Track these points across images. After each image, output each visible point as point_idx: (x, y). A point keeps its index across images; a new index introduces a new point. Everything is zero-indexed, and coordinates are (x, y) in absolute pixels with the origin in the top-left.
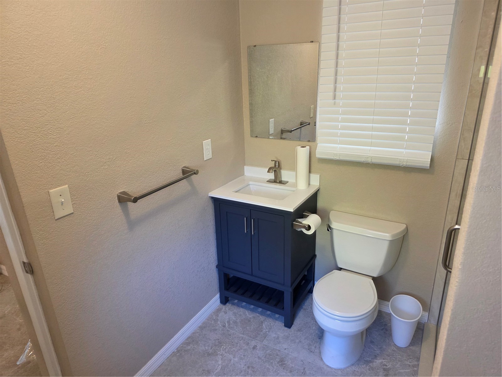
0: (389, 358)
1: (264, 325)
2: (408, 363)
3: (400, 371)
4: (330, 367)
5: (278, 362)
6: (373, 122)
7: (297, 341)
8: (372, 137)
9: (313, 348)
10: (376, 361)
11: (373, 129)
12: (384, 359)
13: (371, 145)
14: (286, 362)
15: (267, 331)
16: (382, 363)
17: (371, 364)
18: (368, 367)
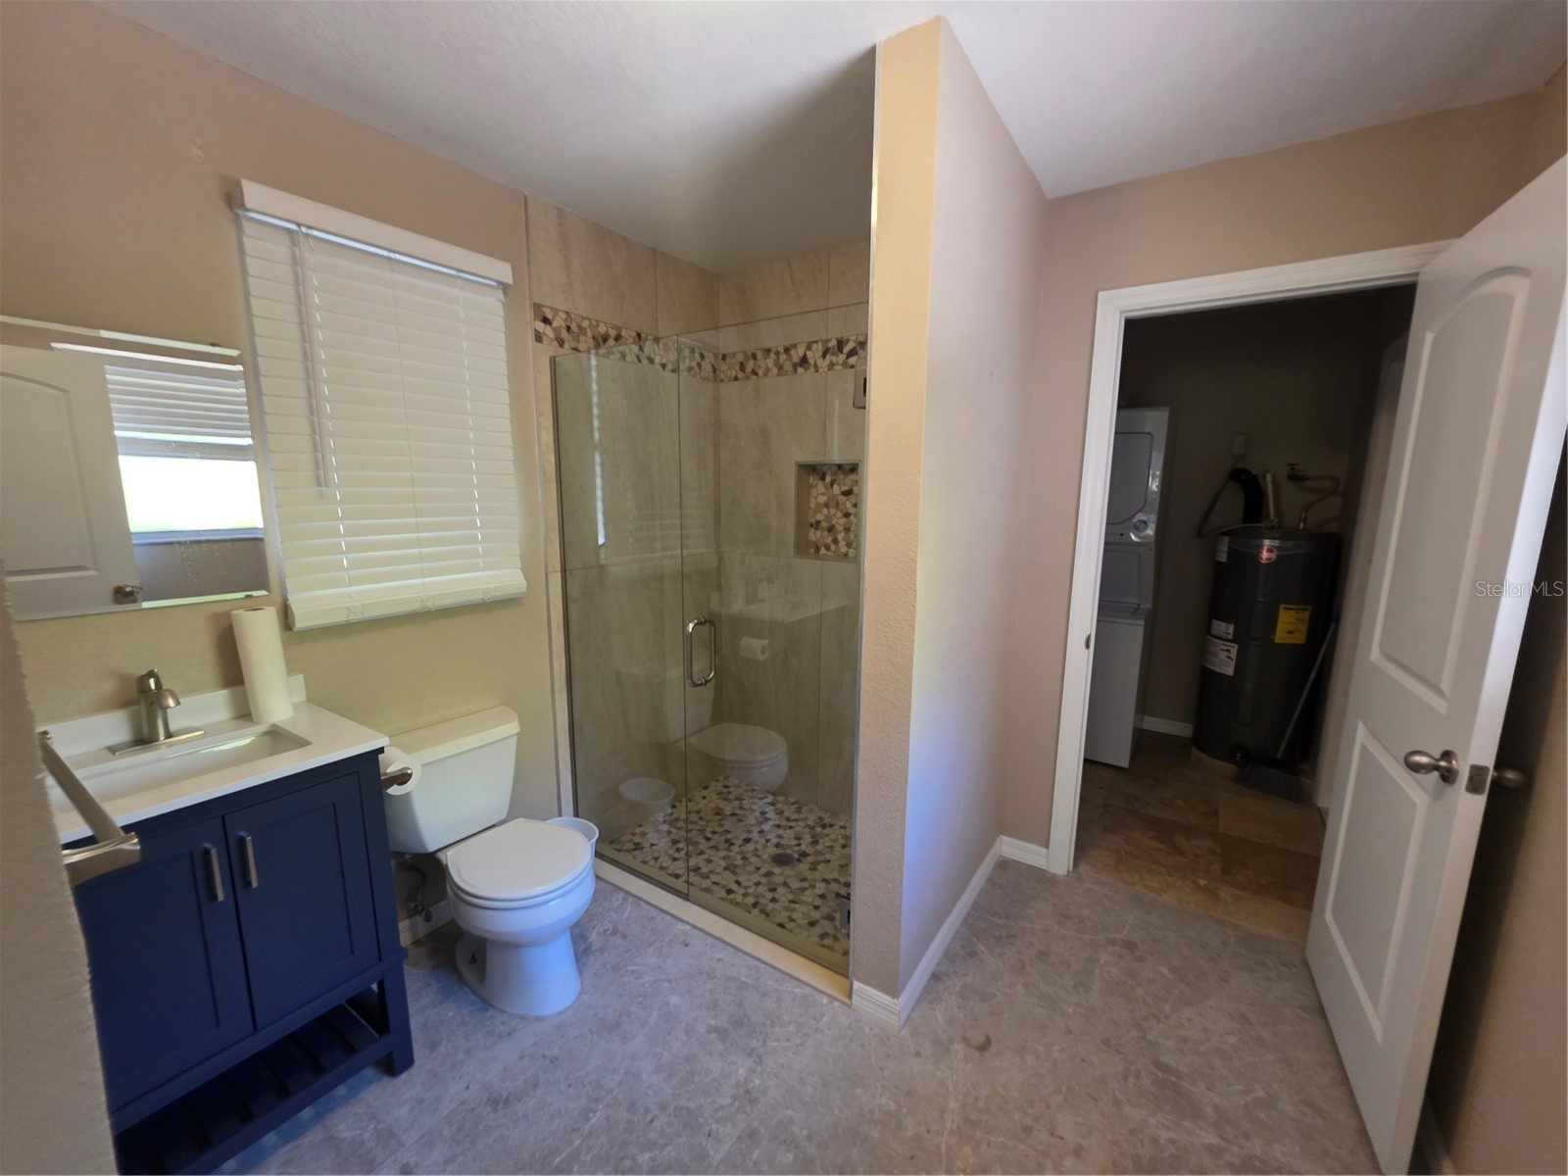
0: (595, 921)
1: (344, 1135)
2: (616, 904)
3: (626, 916)
4: (566, 1009)
5: (495, 1111)
6: (418, 528)
7: (461, 1056)
8: (421, 558)
9: (502, 1028)
10: (591, 939)
11: (419, 543)
12: (594, 928)
13: (423, 574)
14: (505, 1094)
15: (375, 1128)
16: (599, 933)
17: (593, 948)
18: (598, 954)
